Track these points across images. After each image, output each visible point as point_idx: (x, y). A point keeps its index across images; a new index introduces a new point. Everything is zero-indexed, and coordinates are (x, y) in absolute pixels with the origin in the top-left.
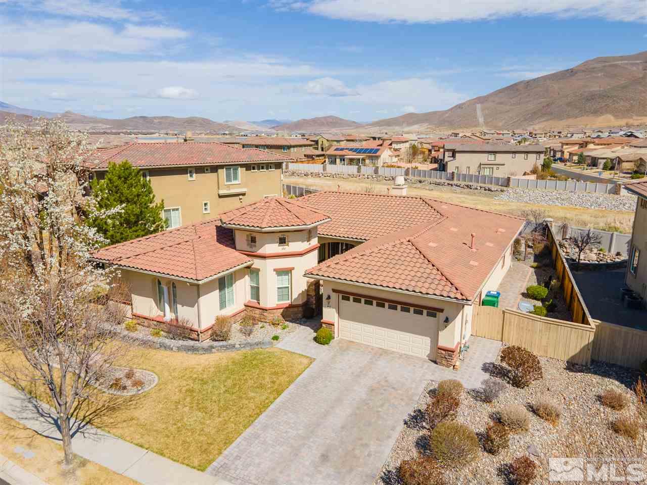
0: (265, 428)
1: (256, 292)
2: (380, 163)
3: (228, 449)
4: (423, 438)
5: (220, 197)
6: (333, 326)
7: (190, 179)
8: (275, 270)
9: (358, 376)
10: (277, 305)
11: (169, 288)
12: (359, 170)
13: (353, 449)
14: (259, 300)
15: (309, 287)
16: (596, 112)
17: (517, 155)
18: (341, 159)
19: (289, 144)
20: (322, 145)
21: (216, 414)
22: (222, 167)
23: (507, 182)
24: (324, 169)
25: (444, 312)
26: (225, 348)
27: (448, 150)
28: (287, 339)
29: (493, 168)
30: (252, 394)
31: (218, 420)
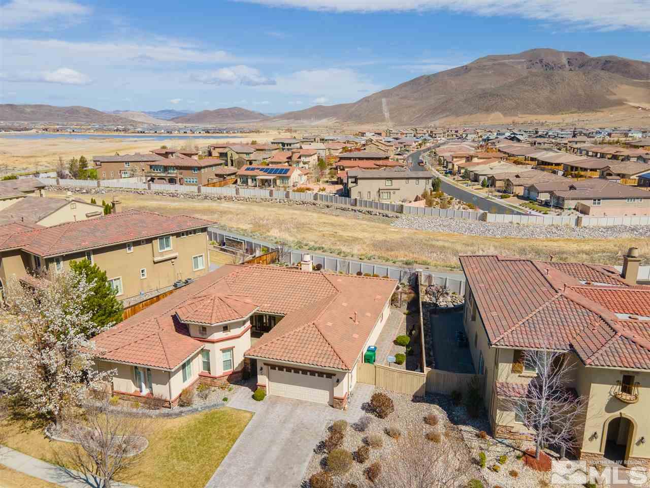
0: (229, 465)
1: (207, 365)
2: (291, 182)
3: (209, 482)
4: (325, 459)
5: (155, 263)
6: (265, 387)
7: (128, 252)
8: (221, 350)
9: (284, 422)
10: (223, 373)
11: (144, 372)
12: (271, 194)
13: (284, 472)
14: (210, 371)
16: (488, 110)
17: (410, 181)
18: (252, 179)
19: (199, 165)
20: (231, 157)
21: (196, 462)
22: (156, 238)
23: (401, 209)
24: (237, 192)
25: (336, 376)
26: (191, 412)
27: (351, 177)
28: (233, 399)
29: (390, 193)
30: (217, 444)
31: (198, 465)
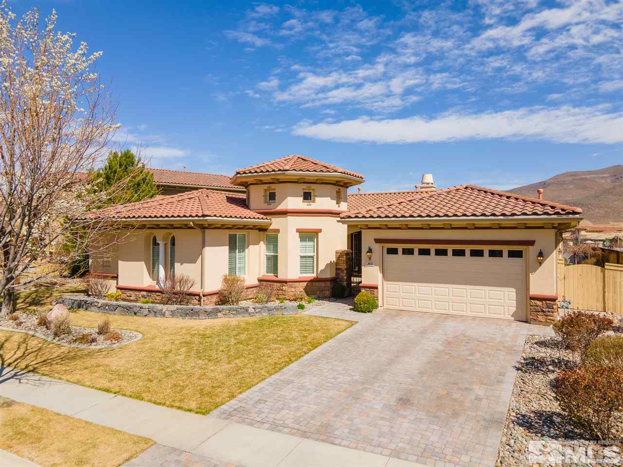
0: (300, 374)
1: (273, 263)
6: (375, 290)
8: (298, 231)
10: (299, 277)
11: (166, 246)
13: (449, 394)
14: (277, 273)
15: (338, 258)
21: (224, 361)
25: (536, 243)
26: (234, 312)
30: (276, 346)
31: (227, 366)
